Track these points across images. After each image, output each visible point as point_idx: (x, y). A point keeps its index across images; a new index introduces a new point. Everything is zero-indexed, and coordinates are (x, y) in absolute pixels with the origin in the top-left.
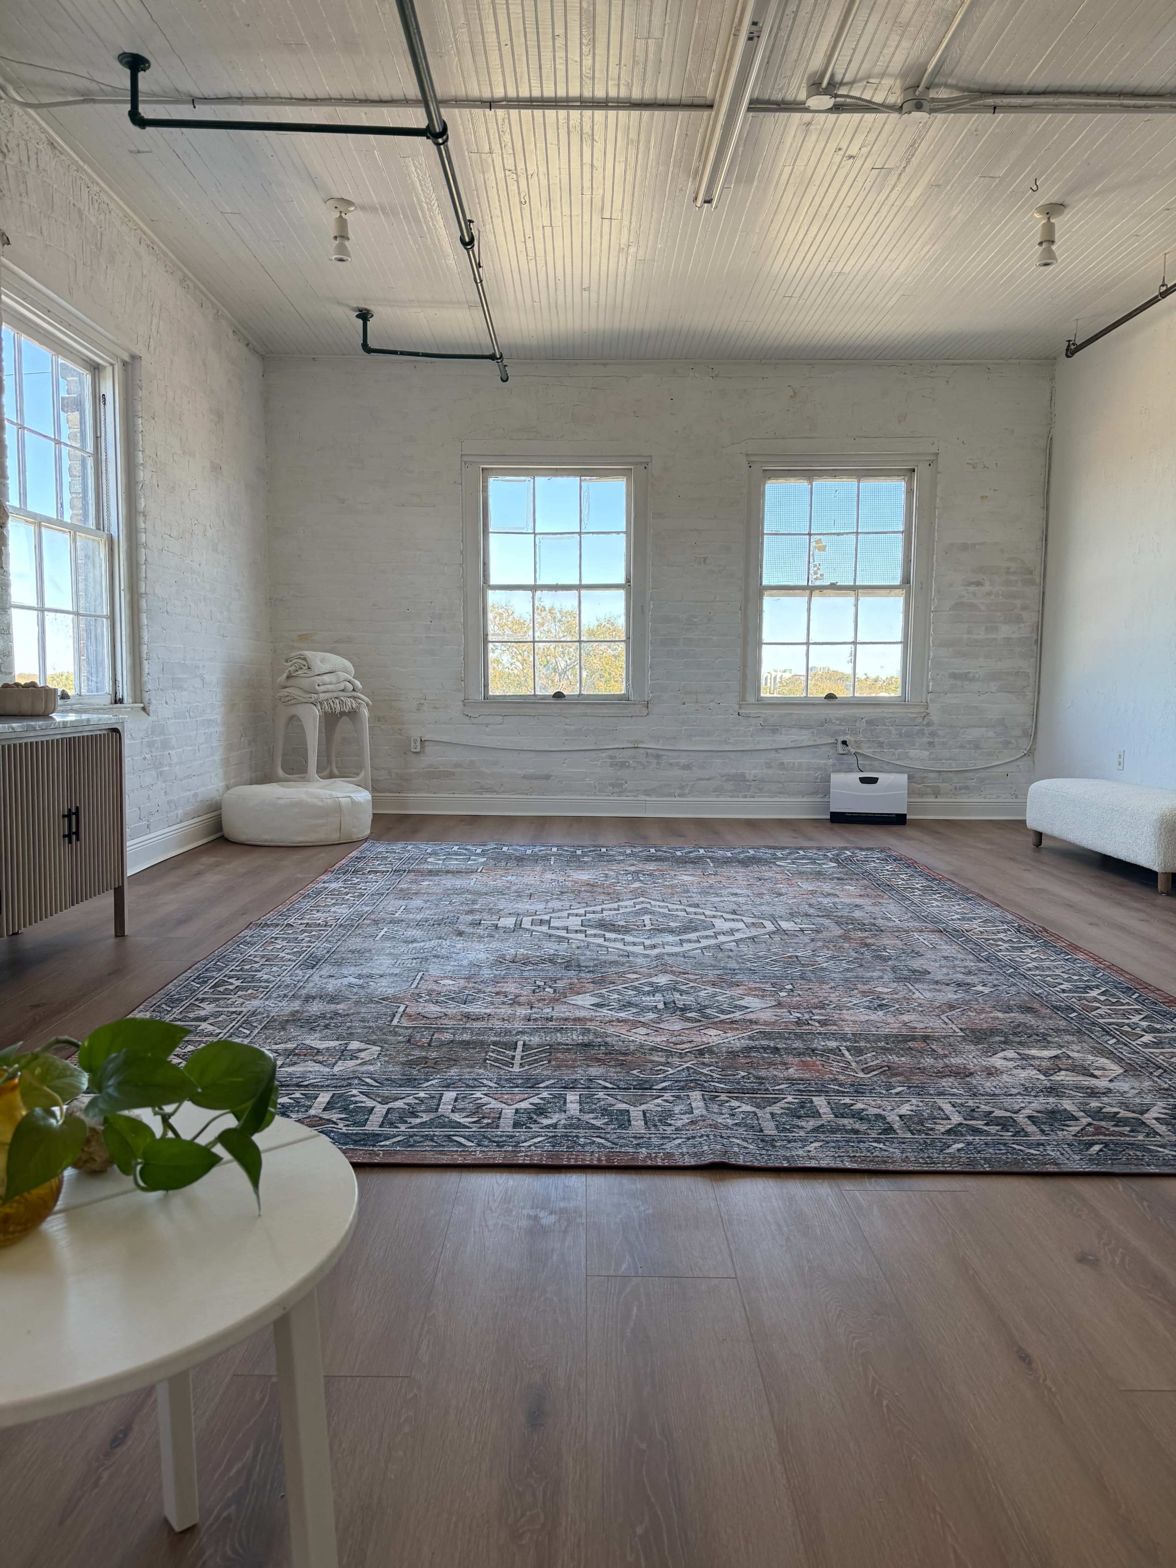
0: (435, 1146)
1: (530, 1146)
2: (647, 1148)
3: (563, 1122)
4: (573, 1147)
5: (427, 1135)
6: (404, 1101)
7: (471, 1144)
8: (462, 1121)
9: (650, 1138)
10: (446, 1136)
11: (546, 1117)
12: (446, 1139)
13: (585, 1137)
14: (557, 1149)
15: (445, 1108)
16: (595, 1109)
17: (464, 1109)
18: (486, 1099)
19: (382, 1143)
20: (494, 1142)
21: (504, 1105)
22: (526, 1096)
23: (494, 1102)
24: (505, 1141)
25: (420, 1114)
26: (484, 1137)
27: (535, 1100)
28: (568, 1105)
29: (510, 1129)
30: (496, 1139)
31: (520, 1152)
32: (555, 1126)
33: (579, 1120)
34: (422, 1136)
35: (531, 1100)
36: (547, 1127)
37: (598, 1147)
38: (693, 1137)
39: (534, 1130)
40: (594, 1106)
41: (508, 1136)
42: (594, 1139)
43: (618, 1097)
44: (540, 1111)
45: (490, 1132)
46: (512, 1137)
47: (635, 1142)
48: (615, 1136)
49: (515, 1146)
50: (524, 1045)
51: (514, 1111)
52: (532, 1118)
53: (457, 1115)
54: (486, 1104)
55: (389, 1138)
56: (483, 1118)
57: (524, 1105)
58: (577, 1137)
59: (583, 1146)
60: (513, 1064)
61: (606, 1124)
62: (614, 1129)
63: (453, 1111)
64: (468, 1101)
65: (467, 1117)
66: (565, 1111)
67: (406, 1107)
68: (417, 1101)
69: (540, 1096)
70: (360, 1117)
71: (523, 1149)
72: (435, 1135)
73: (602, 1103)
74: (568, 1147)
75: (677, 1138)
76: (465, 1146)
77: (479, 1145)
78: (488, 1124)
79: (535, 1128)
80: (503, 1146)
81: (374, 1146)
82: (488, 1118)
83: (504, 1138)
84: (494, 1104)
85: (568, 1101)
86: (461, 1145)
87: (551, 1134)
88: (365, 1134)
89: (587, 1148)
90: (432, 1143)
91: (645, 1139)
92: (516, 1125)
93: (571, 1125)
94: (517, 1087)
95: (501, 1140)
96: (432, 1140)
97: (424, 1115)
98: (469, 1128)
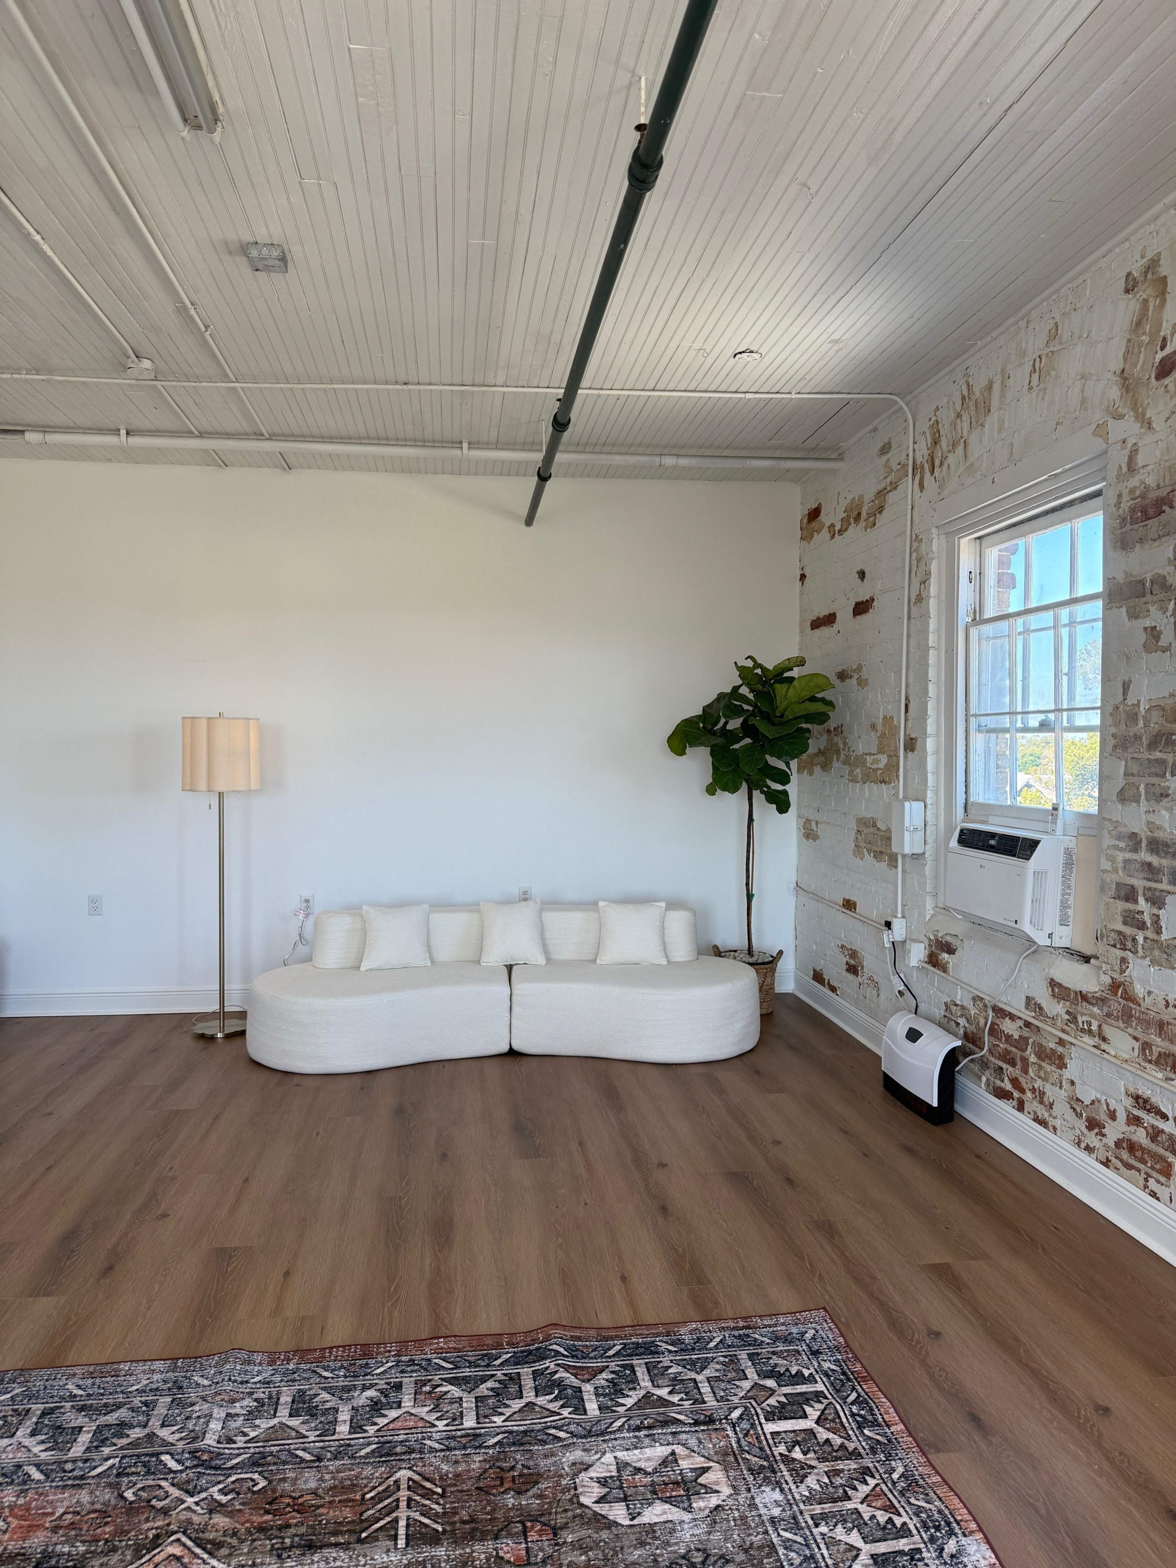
0: (465, 1356)
1: (387, 1362)
2: (287, 1369)
3: (356, 1394)
4: (351, 1365)
5: (476, 1367)
6: (513, 1410)
7: (436, 1361)
8: (450, 1387)
9: (282, 1381)
10: (459, 1368)
11: (371, 1399)
12: (459, 1365)
13: (338, 1377)
14: (364, 1362)
15: (469, 1402)
16: (323, 1415)
17: (451, 1403)
18: (432, 1417)
19: (509, 1355)
20: (417, 1365)
21: (413, 1411)
22: (391, 1426)
23: (423, 1415)
24: (408, 1366)
25: (491, 1393)
26: (425, 1369)
27: (382, 1421)
28: (349, 1417)
29: (405, 1380)
30: (416, 1367)
31: (395, 1356)
32: (365, 1388)
33: (341, 1399)
34: (479, 1366)
35: (386, 1421)
36: (372, 1386)
37: (328, 1366)
38: (241, 1383)
39: (383, 1382)
40: (323, 1419)
41: (406, 1372)
42: (331, 1375)
43: (294, 1434)
44: (376, 1407)
45: (421, 1375)
46: (402, 1372)
47: (296, 1375)
48: (312, 1381)
49: (399, 1362)
50: (395, 1538)
51: (403, 1405)
52: (386, 1396)
53: (457, 1395)
54: (431, 1411)
55: (506, 1361)
56: (430, 1393)
57: (393, 1414)
58: (345, 1377)
59: (342, 1367)
60: (409, 1488)
61: (316, 1395)
62: (310, 1389)
63: (461, 1399)
64: (450, 1415)
65: (446, 1393)
66: (353, 1408)
67: (507, 1402)
68: (499, 1410)
69: (376, 1428)
70: (542, 1381)
71: (392, 1359)
72: (469, 1367)
73: (313, 1425)
74: (355, 1364)
75: (256, 1383)
76: (440, 1358)
77: (429, 1360)
78: (425, 1385)
79: (382, 1384)
80: (409, 1361)
81: (514, 1352)
82: (426, 1393)
83: (409, 1369)
84: (423, 1411)
85: (348, 1423)
86: (444, 1359)
87: (369, 1377)
88: (527, 1363)
89: (339, 1364)
90: (470, 1358)
91: (286, 1379)
92: (398, 1387)
93: (349, 1391)
94: (401, 1442)
95: (412, 1368)
96: (470, 1362)
97: (486, 1393)
98: (442, 1379)
